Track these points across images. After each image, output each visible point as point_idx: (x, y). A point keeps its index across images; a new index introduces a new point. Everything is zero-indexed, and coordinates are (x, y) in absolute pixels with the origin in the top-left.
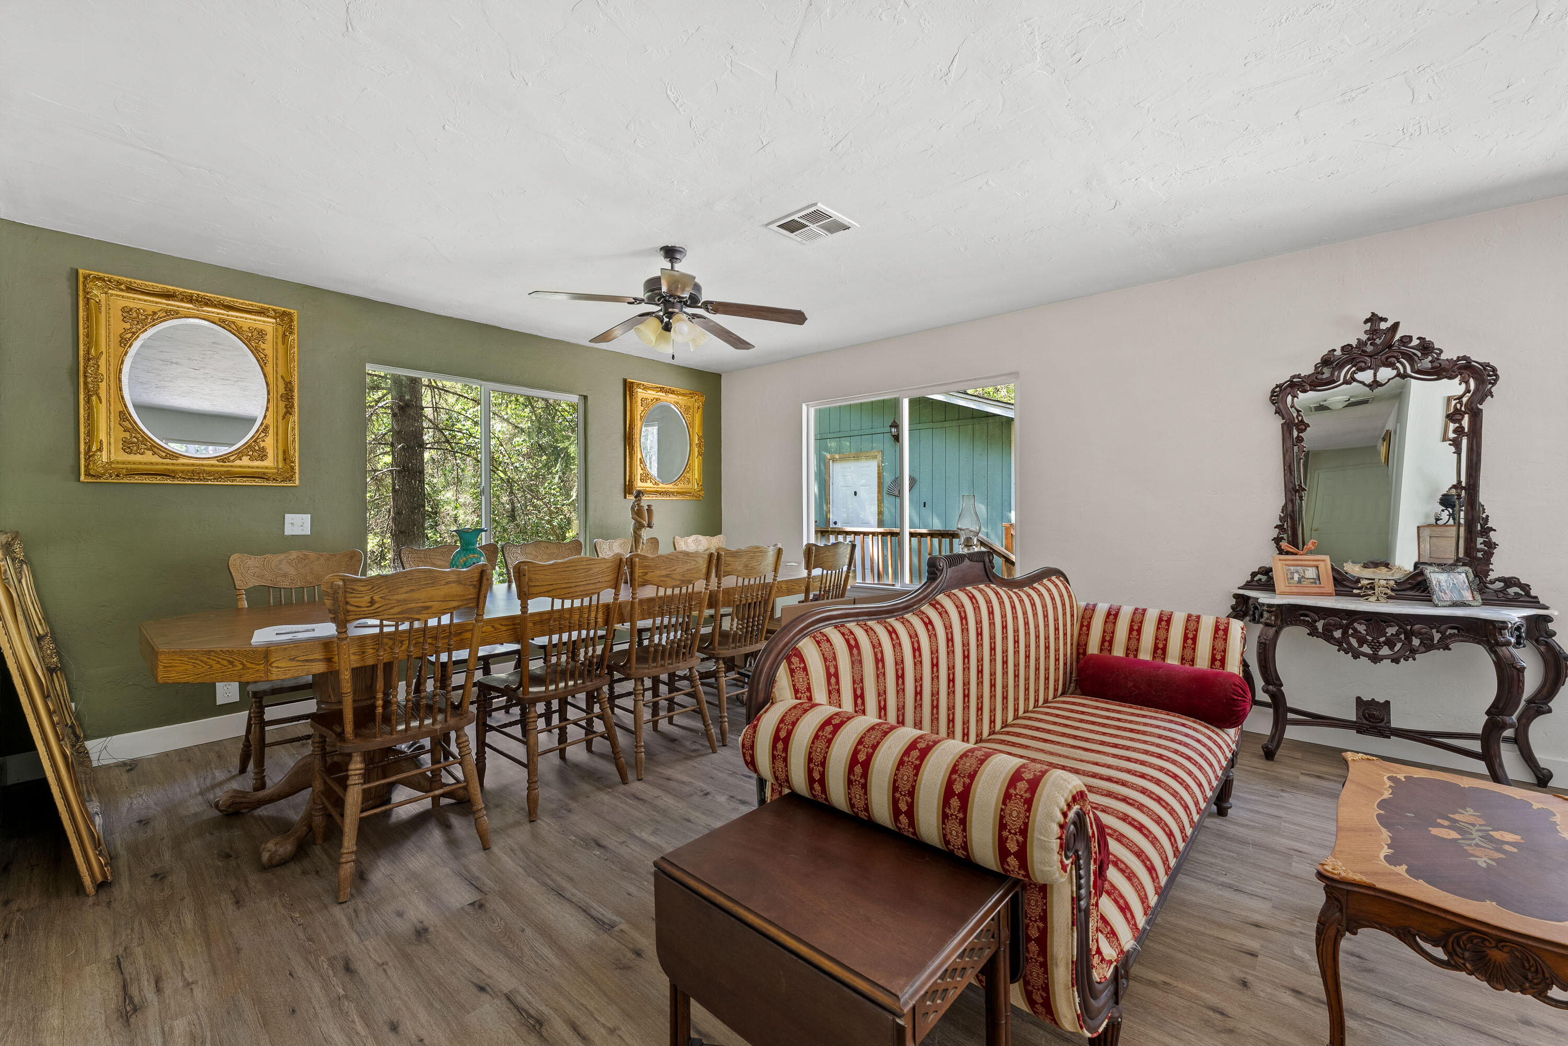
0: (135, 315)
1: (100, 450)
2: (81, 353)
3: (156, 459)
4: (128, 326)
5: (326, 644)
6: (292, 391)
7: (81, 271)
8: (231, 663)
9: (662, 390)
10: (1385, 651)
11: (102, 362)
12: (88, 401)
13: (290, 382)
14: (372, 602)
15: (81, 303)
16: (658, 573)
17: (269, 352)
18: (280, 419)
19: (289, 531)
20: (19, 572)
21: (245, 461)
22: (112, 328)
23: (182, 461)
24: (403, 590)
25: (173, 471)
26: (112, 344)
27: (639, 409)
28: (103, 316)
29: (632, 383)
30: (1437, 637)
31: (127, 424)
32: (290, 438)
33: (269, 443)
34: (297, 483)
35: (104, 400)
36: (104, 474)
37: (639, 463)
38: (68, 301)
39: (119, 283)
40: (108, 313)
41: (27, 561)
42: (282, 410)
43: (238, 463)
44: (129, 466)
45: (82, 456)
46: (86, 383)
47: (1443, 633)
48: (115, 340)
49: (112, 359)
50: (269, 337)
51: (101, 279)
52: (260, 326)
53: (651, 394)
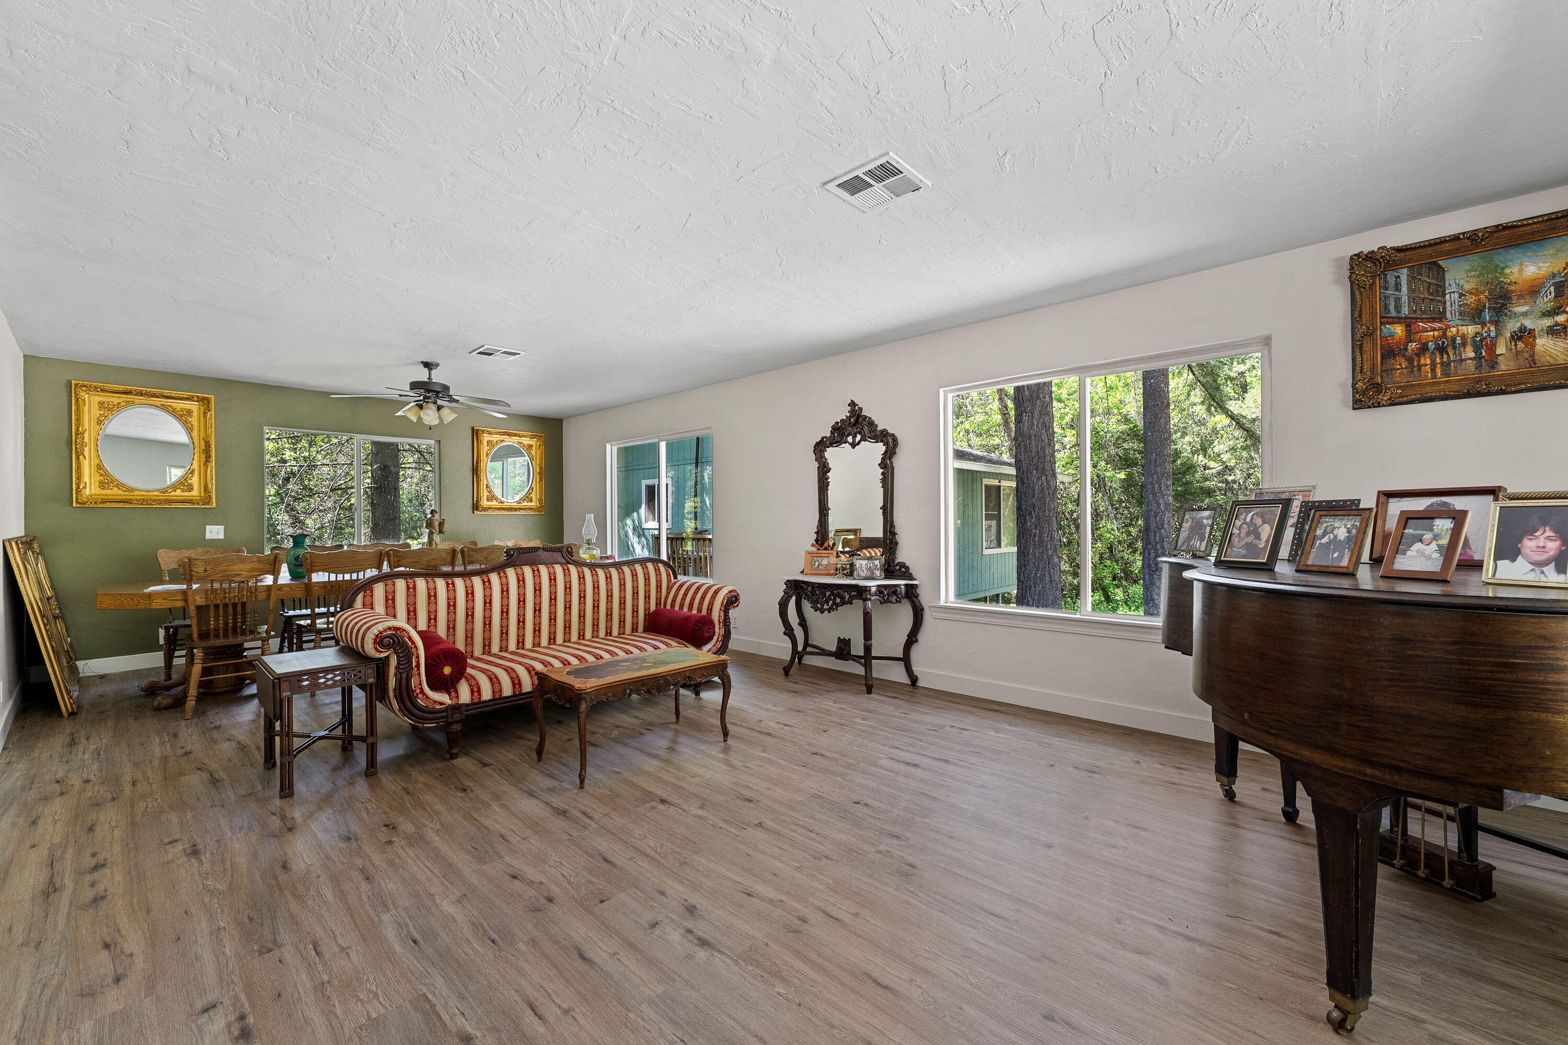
0: (106, 405)
1: (85, 488)
2: (74, 430)
3: (120, 492)
4: (102, 412)
5: (184, 593)
6: (209, 447)
7: (73, 382)
8: (132, 600)
9: (506, 434)
10: (826, 607)
11: (86, 435)
12: (78, 459)
13: (208, 442)
14: (206, 571)
15: (73, 401)
16: (408, 560)
17: (195, 423)
18: (202, 465)
19: (208, 536)
20: (37, 560)
21: (178, 492)
22: (92, 414)
23: (136, 493)
24: (224, 565)
25: (130, 500)
26: (92, 424)
27: (485, 448)
28: (86, 408)
29: (478, 430)
30: (847, 596)
31: (101, 471)
32: (209, 477)
33: (195, 480)
34: (214, 505)
35: (87, 458)
36: (87, 502)
37: (485, 487)
38: (66, 399)
39: (96, 388)
40: (90, 406)
41: (41, 553)
42: (203, 460)
43: (173, 493)
44: (103, 497)
45: (74, 492)
46: (76, 448)
47: (850, 595)
48: (94, 421)
49: (92, 433)
50: (195, 414)
51: (85, 386)
52: (188, 407)
53: (495, 438)
